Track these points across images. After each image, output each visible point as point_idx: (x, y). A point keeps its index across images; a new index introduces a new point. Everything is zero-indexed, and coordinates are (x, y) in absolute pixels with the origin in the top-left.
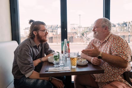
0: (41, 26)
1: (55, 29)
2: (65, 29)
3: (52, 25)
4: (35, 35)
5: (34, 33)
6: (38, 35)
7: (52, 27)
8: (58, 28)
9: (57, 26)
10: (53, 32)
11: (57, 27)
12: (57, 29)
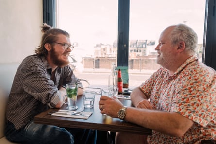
0: (60, 36)
1: (142, 47)
2: (125, 45)
3: (137, 41)
4: (48, 50)
5: (46, 46)
6: (53, 51)
7: (137, 43)
8: (148, 45)
9: (145, 41)
10: (137, 51)
11: (145, 43)
12: (145, 47)
